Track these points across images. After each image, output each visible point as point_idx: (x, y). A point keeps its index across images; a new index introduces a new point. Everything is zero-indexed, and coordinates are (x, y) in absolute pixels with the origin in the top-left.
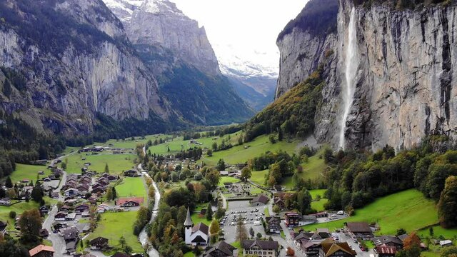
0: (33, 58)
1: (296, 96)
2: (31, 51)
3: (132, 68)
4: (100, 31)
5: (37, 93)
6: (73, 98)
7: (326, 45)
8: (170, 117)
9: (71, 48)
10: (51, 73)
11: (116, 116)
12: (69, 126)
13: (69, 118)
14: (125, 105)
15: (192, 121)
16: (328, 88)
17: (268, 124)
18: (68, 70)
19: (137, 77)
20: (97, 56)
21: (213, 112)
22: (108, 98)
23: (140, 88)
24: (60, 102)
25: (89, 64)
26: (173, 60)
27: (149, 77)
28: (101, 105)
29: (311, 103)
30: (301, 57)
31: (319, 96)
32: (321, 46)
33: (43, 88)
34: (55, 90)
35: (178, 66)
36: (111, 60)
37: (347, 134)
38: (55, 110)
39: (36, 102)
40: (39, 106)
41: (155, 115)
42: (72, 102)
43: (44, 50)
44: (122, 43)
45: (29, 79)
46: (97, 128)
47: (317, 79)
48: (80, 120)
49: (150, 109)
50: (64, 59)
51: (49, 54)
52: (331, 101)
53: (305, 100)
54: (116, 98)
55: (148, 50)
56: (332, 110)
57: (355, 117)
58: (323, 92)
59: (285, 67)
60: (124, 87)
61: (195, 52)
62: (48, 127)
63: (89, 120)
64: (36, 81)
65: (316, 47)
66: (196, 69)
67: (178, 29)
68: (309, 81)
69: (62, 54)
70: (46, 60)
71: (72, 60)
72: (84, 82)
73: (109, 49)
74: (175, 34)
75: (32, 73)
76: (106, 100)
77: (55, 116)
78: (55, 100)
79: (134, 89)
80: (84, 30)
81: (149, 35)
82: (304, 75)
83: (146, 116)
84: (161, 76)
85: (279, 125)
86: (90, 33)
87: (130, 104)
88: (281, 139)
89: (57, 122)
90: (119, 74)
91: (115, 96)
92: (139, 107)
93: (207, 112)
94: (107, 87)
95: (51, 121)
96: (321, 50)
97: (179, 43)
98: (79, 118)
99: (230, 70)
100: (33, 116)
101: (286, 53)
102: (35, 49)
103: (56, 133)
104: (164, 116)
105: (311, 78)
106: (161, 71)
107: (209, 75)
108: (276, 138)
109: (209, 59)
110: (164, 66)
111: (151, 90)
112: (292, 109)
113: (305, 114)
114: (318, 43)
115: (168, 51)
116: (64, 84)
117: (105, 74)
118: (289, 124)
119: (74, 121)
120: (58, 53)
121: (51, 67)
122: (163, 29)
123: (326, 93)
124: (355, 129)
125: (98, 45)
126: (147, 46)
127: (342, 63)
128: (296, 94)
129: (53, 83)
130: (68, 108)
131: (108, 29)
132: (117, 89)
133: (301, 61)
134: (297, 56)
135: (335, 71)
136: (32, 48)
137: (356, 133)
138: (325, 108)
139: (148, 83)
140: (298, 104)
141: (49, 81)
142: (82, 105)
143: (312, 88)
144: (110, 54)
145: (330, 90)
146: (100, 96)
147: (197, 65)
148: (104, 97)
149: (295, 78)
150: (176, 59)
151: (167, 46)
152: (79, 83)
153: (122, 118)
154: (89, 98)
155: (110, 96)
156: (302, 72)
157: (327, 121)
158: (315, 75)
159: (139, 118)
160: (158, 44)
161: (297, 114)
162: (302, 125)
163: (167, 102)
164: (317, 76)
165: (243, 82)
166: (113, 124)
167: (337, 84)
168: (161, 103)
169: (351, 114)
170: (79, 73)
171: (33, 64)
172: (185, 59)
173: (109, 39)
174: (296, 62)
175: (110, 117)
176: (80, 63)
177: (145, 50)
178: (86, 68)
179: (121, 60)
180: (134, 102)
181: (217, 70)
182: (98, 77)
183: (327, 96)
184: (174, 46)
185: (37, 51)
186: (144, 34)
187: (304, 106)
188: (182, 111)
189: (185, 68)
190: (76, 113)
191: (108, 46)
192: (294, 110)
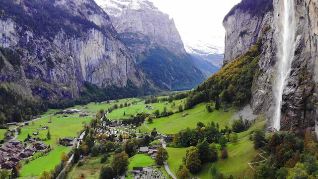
0: (28, 41)
1: (236, 67)
2: (26, 35)
3: (114, 49)
4: (89, 22)
5: (29, 67)
6: (61, 71)
7: (264, 22)
8: (143, 85)
9: (62, 33)
10: (42, 52)
11: (101, 84)
12: (55, 92)
13: (56, 86)
14: (108, 76)
15: (161, 88)
16: (264, 58)
17: (207, 93)
18: (58, 49)
19: (118, 56)
20: (85, 39)
21: (177, 81)
22: (94, 71)
23: (121, 63)
24: (48, 74)
25: (77, 45)
26: (150, 43)
27: (128, 56)
28: (88, 76)
29: (249, 73)
30: (242, 34)
31: (257, 67)
32: (259, 24)
33: (35, 63)
34: (45, 65)
35: (153, 48)
36: (98, 43)
37: (284, 109)
38: (44, 80)
39: (28, 74)
40: (31, 77)
41: (131, 83)
42: (59, 74)
43: (37, 34)
44: (107, 31)
45: (23, 57)
46: (82, 94)
47: (256, 52)
48: (66, 88)
49: (128, 79)
50: (55, 41)
51: (42, 37)
52: (267, 71)
53: (243, 71)
54: (101, 71)
55: (132, 36)
56: (268, 81)
57: (293, 90)
58: (260, 63)
59: (229, 43)
60: (108, 62)
61: (166, 38)
62: (37, 94)
63: (74, 88)
64: (29, 58)
65: (255, 25)
66: (166, 50)
67: (154, 21)
68: (248, 53)
69: (54, 37)
70: (39, 41)
71: (63, 42)
72: (72, 59)
73: (96, 35)
74: (151, 24)
75: (26, 52)
76: (92, 72)
77: (42, 85)
78: (44, 73)
79: (116, 64)
80: (76, 20)
81: (133, 26)
82: (245, 49)
83: (125, 84)
84: (141, 54)
85: (217, 94)
86: (80, 23)
87: (112, 76)
88: (217, 108)
89: (45, 90)
90: (104, 53)
91: (100, 69)
92: (119, 77)
93: (173, 81)
94: (94, 62)
95: (40, 89)
96: (260, 27)
97: (154, 30)
98: (64, 86)
99: (195, 50)
100: (24, 85)
101: (230, 31)
102: (30, 34)
103: (43, 98)
104: (138, 84)
105: (251, 51)
106: (141, 51)
107: (176, 54)
108: (213, 106)
109: (177, 42)
110: (143, 48)
111: (130, 65)
112: (230, 79)
113: (243, 84)
114: (257, 21)
115: (147, 37)
116: (54, 60)
117: (92, 53)
118: (226, 93)
119: (60, 89)
120: (50, 37)
121: (43, 47)
122: (143, 21)
123: (263, 64)
124: (293, 105)
125: (86, 31)
126: (131, 33)
127: (278, 33)
128: (236, 65)
129: (44, 59)
130: (55, 79)
131: (96, 20)
132: (102, 64)
133: (242, 37)
134: (239, 34)
135: (271, 42)
136: (28, 32)
137: (295, 110)
138: (261, 78)
139: (128, 60)
140: (236, 75)
141: (41, 58)
142: (69, 76)
143: (251, 60)
144: (96, 38)
145: (266, 60)
146: (88, 69)
147: (167, 46)
148: (91, 70)
149: (237, 52)
150: (152, 42)
151: (146, 33)
152: (68, 60)
153: (105, 86)
154: (77, 71)
155: (96, 69)
156: (243, 46)
157: (263, 92)
158: (254, 48)
159: (119, 86)
160: (139, 32)
161: (235, 84)
162: (239, 95)
163: (142, 74)
164: (256, 49)
165: (204, 59)
166: (96, 90)
167: (274, 54)
168: (137, 74)
169: (289, 85)
170: (68, 52)
171: (28, 45)
172: (158, 42)
173: (96, 27)
174: (238, 38)
175: (95, 85)
176: (70, 44)
177: (130, 37)
178: (75, 49)
179: (105, 43)
180: (115, 74)
181: (182, 49)
182: (87, 55)
183: (264, 66)
184: (151, 33)
185: (32, 35)
186: (130, 25)
187: (242, 76)
188: (153, 80)
189: (158, 48)
190: (63, 82)
191: (95, 32)
192: (232, 80)
